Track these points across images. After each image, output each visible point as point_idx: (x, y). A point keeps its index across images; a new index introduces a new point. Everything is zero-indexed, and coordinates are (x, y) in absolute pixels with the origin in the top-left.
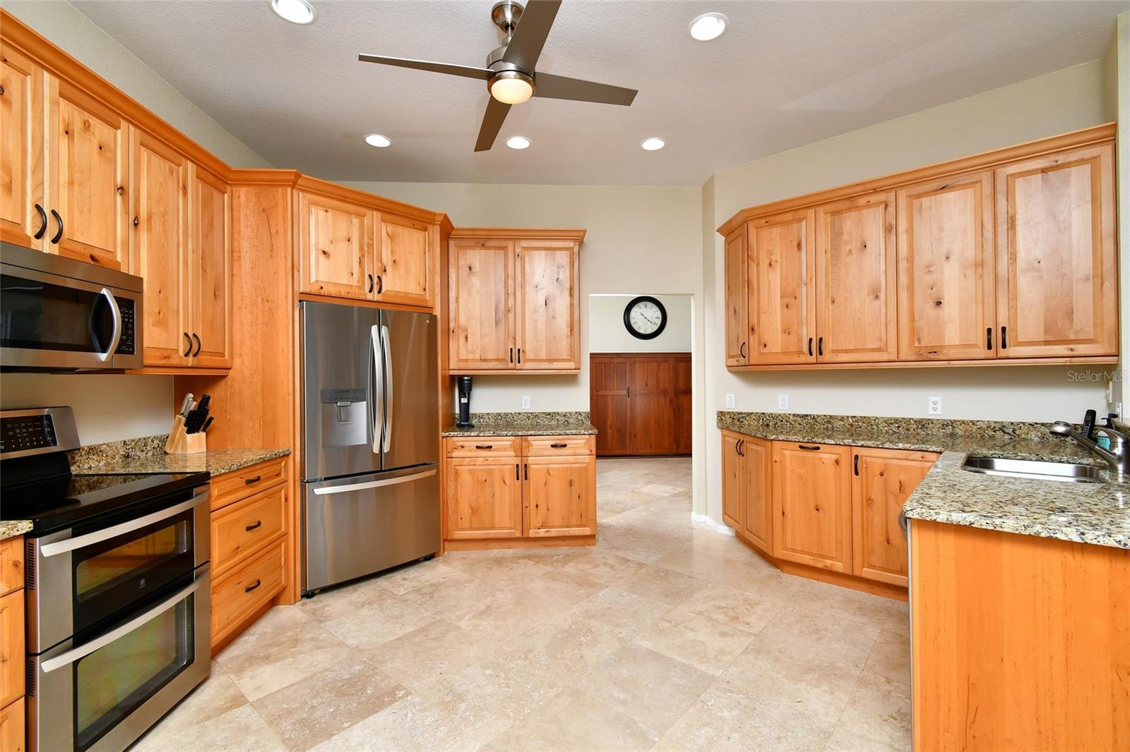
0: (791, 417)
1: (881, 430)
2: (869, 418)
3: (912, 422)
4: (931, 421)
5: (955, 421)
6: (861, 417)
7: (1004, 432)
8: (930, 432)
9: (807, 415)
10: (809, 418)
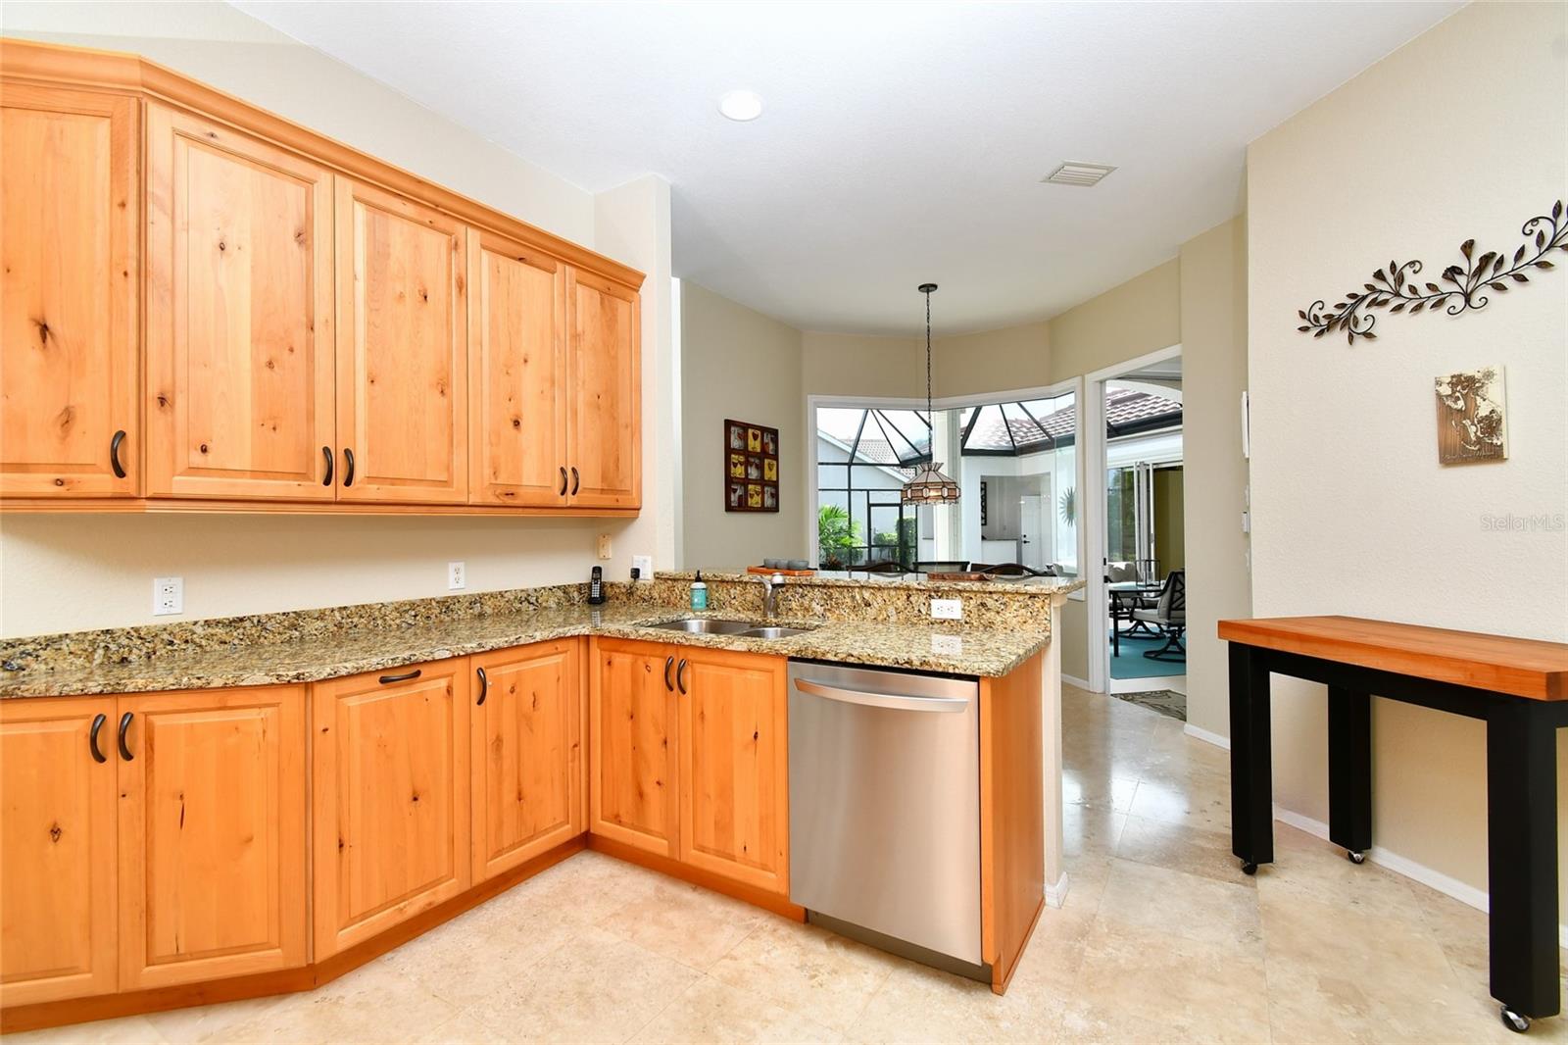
0: (199, 630)
1: (390, 626)
2: (370, 607)
3: (434, 603)
4: (456, 599)
5: (484, 595)
6: (357, 607)
7: (529, 603)
8: (455, 617)
9: (241, 620)
10: (247, 624)
